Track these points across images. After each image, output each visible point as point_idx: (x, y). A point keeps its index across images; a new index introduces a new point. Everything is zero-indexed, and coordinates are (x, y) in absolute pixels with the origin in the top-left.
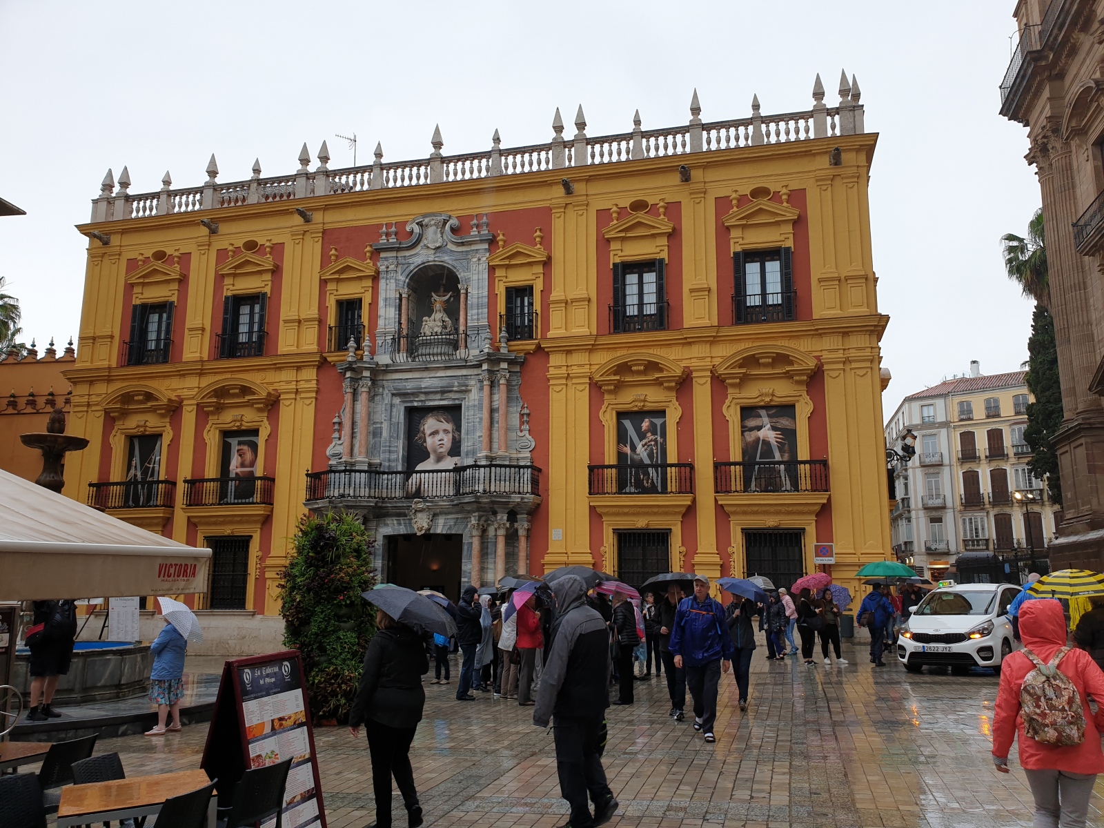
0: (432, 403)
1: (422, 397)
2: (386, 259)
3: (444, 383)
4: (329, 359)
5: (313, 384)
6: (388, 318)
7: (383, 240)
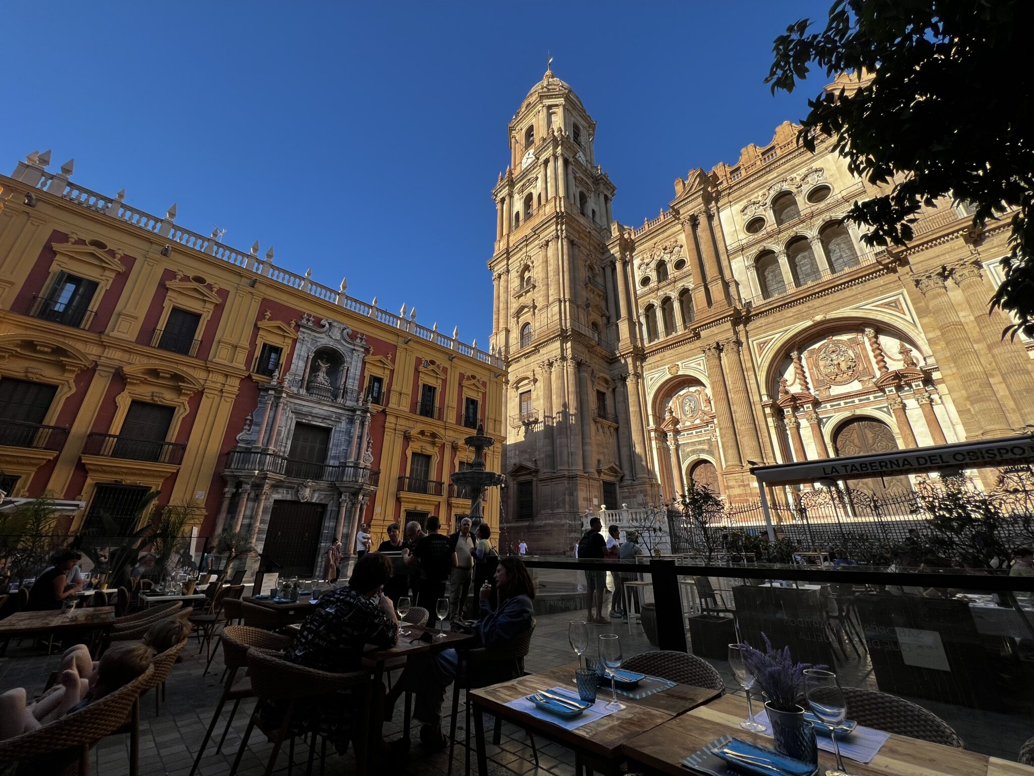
0: (314, 423)
1: (310, 418)
2: (304, 333)
3: (325, 413)
4: (253, 377)
5: (236, 390)
6: (299, 366)
7: (304, 321)
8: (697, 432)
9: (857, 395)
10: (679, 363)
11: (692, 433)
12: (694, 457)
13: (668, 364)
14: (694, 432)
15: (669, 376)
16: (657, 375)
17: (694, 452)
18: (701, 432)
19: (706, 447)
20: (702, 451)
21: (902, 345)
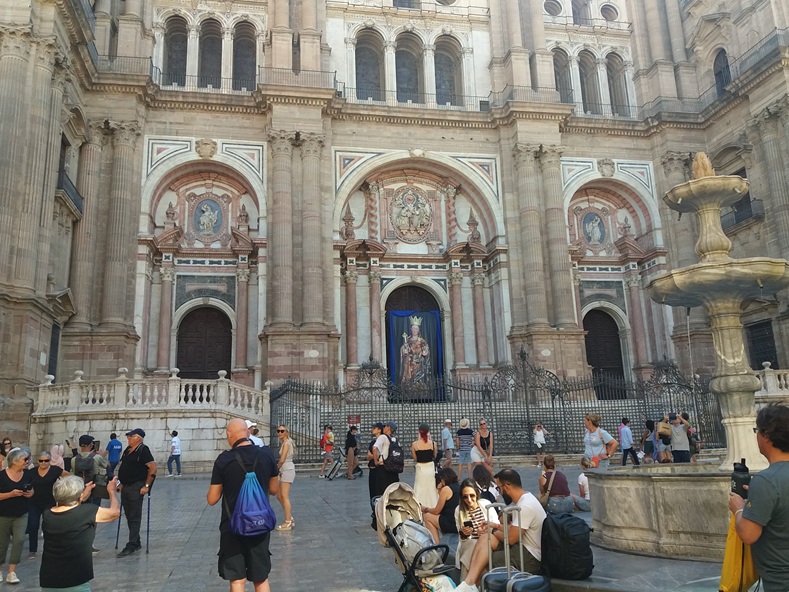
8: (211, 262)
9: (422, 260)
10: (219, 141)
11: (203, 262)
12: (198, 301)
13: (196, 135)
14: (207, 260)
15: (194, 156)
16: (172, 148)
17: (200, 293)
18: (219, 263)
19: (223, 288)
20: (215, 294)
21: (471, 216)
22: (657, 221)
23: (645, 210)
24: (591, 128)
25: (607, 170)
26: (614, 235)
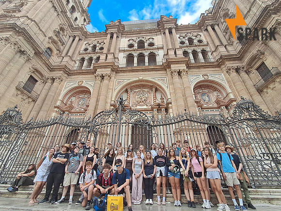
10: (84, 81)
11: (77, 115)
13: (79, 80)
14: (79, 114)
15: (77, 85)
16: (72, 84)
21: (162, 97)
22: (229, 90)
23: (224, 88)
24: (198, 66)
25: (206, 77)
26: (213, 99)
